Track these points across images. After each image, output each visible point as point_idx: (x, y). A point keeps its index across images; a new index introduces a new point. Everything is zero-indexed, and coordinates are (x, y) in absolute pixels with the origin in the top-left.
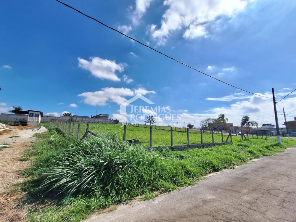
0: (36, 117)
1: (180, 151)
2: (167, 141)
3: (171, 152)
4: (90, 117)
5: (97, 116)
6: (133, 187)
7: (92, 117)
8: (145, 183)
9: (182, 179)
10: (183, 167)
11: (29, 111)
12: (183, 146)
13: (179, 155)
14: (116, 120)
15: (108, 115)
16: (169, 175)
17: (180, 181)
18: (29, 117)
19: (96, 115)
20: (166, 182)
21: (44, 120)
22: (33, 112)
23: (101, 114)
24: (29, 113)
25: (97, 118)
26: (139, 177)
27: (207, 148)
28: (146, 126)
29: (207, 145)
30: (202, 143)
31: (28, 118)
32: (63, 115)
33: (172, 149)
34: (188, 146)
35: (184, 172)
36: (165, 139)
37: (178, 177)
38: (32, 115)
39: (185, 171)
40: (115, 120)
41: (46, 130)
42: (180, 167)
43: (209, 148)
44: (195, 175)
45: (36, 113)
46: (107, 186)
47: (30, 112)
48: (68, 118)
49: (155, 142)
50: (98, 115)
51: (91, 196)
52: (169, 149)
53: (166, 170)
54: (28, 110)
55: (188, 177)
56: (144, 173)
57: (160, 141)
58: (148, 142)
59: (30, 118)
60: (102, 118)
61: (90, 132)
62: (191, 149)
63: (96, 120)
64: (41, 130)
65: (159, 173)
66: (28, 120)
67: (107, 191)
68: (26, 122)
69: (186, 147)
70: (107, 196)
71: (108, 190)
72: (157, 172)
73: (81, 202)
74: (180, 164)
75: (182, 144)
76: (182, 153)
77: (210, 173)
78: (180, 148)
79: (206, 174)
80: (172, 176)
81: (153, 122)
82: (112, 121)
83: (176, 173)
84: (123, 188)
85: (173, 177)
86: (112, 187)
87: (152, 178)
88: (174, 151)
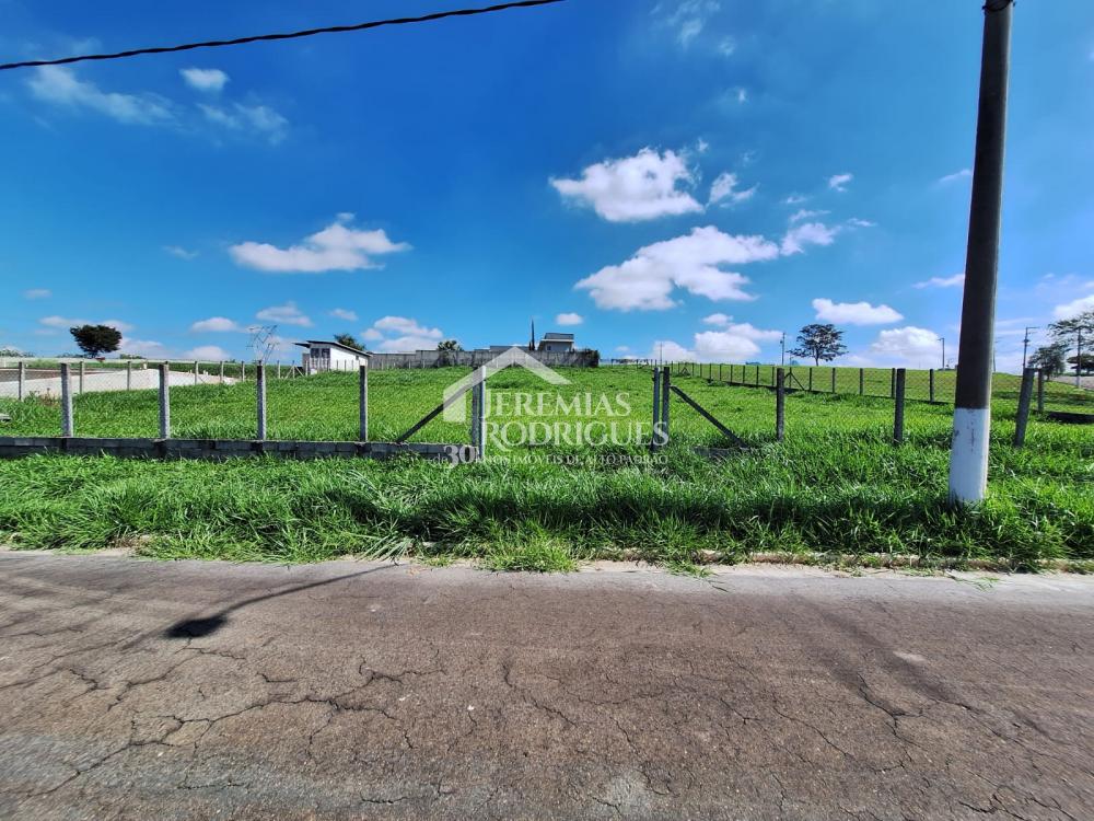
0: (323, 356)
14: (590, 352)
22: (317, 346)
38: (316, 353)
40: (582, 353)
47: (312, 346)
60: (549, 348)
81: (829, 353)
82: (574, 358)
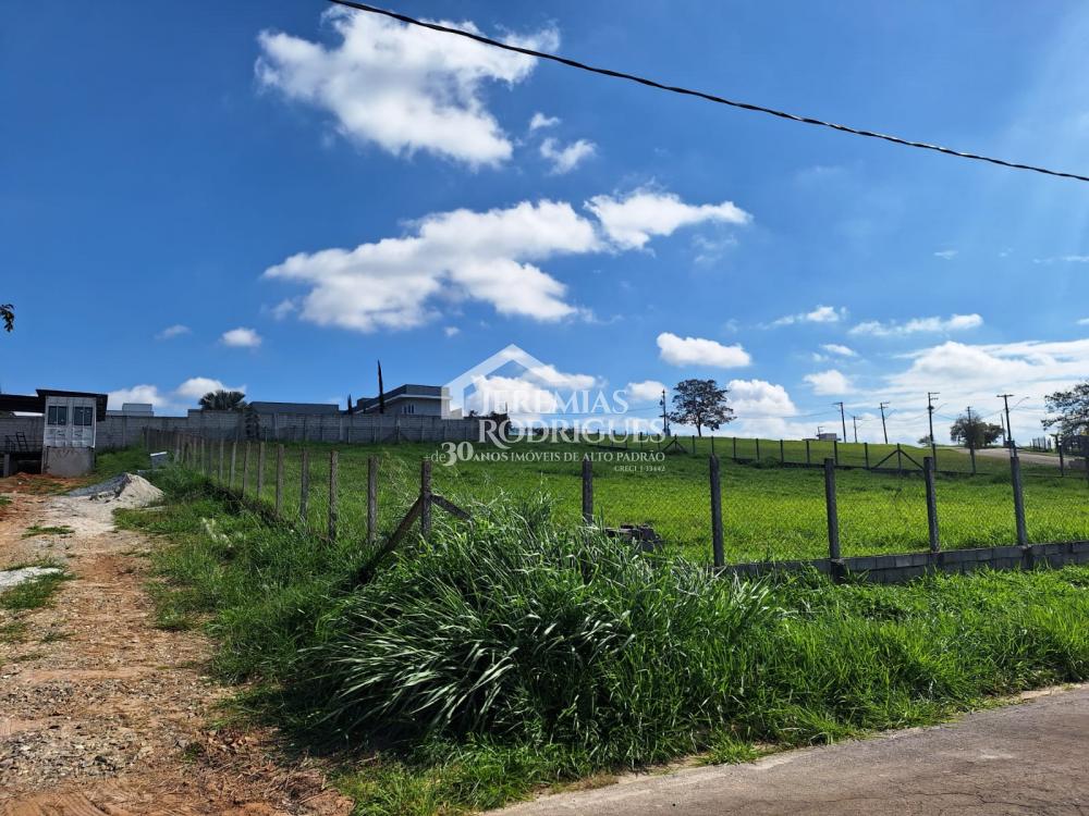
0: (77, 423)
1: (884, 583)
2: (810, 535)
3: (833, 591)
4: (344, 407)
5: (382, 397)
6: (665, 717)
7: (354, 405)
8: (711, 708)
9: (879, 700)
10: (892, 652)
11: (43, 394)
12: (903, 557)
13: (877, 603)
15: (438, 390)
16: (815, 680)
17: (871, 706)
18: (47, 428)
19: (375, 394)
20: (804, 706)
21: (109, 437)
22: (62, 401)
23: (403, 389)
24: (47, 405)
25: (382, 409)
26: (683, 680)
27: (1057, 566)
28: (674, 449)
29: (1056, 550)
30: (1020, 543)
31: (42, 429)
32: (200, 407)
33: (837, 572)
34: (929, 555)
35: (892, 671)
36: (798, 522)
37: (863, 692)
38: (58, 416)
39: (897, 668)
41: (155, 492)
42: (873, 652)
43: (1068, 569)
44: (948, 690)
45: (79, 401)
46: (566, 706)
47: (51, 401)
48: (228, 421)
49: (741, 540)
50: (385, 392)
51: (514, 740)
52: (821, 573)
53: (801, 661)
54: (38, 391)
55: (913, 696)
56: (705, 666)
57: (768, 532)
58: (700, 540)
59: (51, 431)
60: (411, 410)
61: (437, 500)
62: (952, 573)
63: (382, 423)
64: (133, 493)
65: (772, 672)
66: (46, 442)
67: (568, 726)
68: (38, 455)
69: (918, 562)
70: (572, 742)
71: (569, 721)
72: (762, 669)
73: (485, 757)
74: (875, 639)
75: (899, 549)
76: (894, 595)
77: (1035, 685)
78: (884, 571)
79: (1012, 690)
80: (835, 686)
81: (714, 418)
82: (472, 426)
83: (853, 677)
84: (627, 719)
85: (835, 690)
86: (585, 714)
87: (742, 690)
88: (850, 583)
